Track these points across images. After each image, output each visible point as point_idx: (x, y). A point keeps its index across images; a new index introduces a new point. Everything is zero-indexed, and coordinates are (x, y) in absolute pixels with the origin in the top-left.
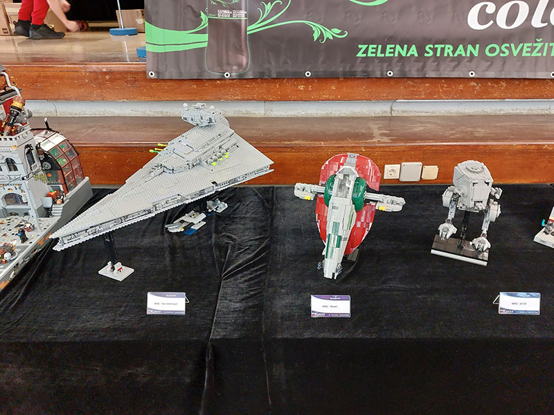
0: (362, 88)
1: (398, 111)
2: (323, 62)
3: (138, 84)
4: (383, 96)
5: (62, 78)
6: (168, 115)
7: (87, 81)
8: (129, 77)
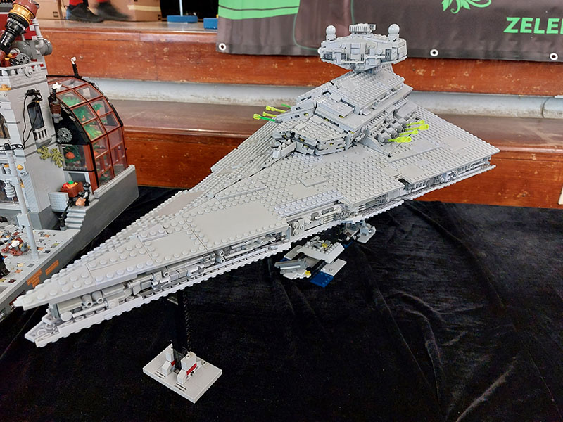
0: (507, 75)
1: (552, 112)
2: (456, 38)
3: (202, 60)
4: (537, 90)
5: (109, 49)
6: (237, 103)
7: (140, 54)
8: (194, 51)
